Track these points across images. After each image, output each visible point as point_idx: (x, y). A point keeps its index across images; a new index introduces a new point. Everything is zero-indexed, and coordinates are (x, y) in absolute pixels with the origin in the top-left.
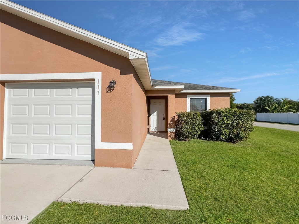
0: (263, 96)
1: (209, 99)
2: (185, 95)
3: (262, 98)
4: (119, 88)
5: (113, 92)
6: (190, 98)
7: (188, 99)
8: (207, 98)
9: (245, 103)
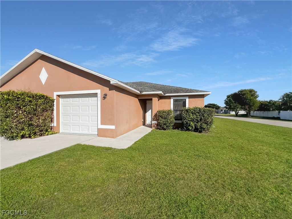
0: (290, 93)
1: (187, 100)
2: (169, 97)
3: (289, 95)
4: (108, 98)
5: (106, 99)
6: (173, 100)
7: (172, 100)
8: (186, 99)
9: (272, 100)
